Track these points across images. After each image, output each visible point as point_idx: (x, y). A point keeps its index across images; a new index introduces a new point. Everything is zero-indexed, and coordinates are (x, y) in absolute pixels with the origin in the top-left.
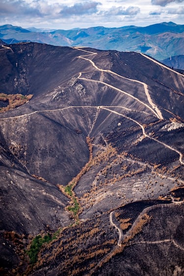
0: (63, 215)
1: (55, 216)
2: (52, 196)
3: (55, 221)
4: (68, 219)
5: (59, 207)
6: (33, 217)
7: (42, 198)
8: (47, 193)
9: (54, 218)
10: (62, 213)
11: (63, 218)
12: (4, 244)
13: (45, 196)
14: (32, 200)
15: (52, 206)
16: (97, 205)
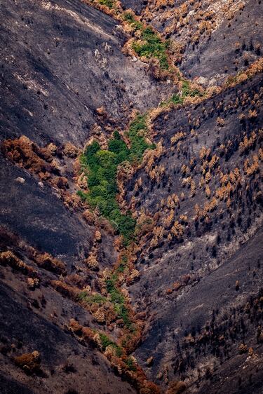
0: (128, 71)
1: (107, 75)
2: (73, 14)
3: (112, 93)
4: (146, 83)
5: (108, 47)
6: (50, 84)
7: (44, 20)
8: (53, 3)
9: (106, 82)
10: (123, 65)
11: (131, 80)
12: (22, 180)
13: (52, 15)
14: (21, 30)
15: (86, 46)
16: (228, 28)
